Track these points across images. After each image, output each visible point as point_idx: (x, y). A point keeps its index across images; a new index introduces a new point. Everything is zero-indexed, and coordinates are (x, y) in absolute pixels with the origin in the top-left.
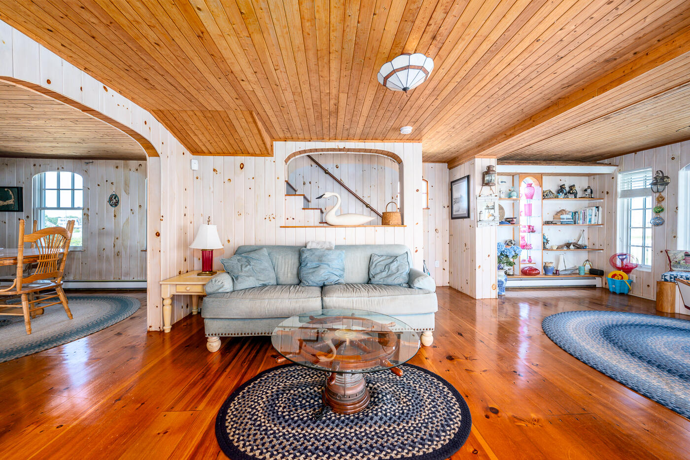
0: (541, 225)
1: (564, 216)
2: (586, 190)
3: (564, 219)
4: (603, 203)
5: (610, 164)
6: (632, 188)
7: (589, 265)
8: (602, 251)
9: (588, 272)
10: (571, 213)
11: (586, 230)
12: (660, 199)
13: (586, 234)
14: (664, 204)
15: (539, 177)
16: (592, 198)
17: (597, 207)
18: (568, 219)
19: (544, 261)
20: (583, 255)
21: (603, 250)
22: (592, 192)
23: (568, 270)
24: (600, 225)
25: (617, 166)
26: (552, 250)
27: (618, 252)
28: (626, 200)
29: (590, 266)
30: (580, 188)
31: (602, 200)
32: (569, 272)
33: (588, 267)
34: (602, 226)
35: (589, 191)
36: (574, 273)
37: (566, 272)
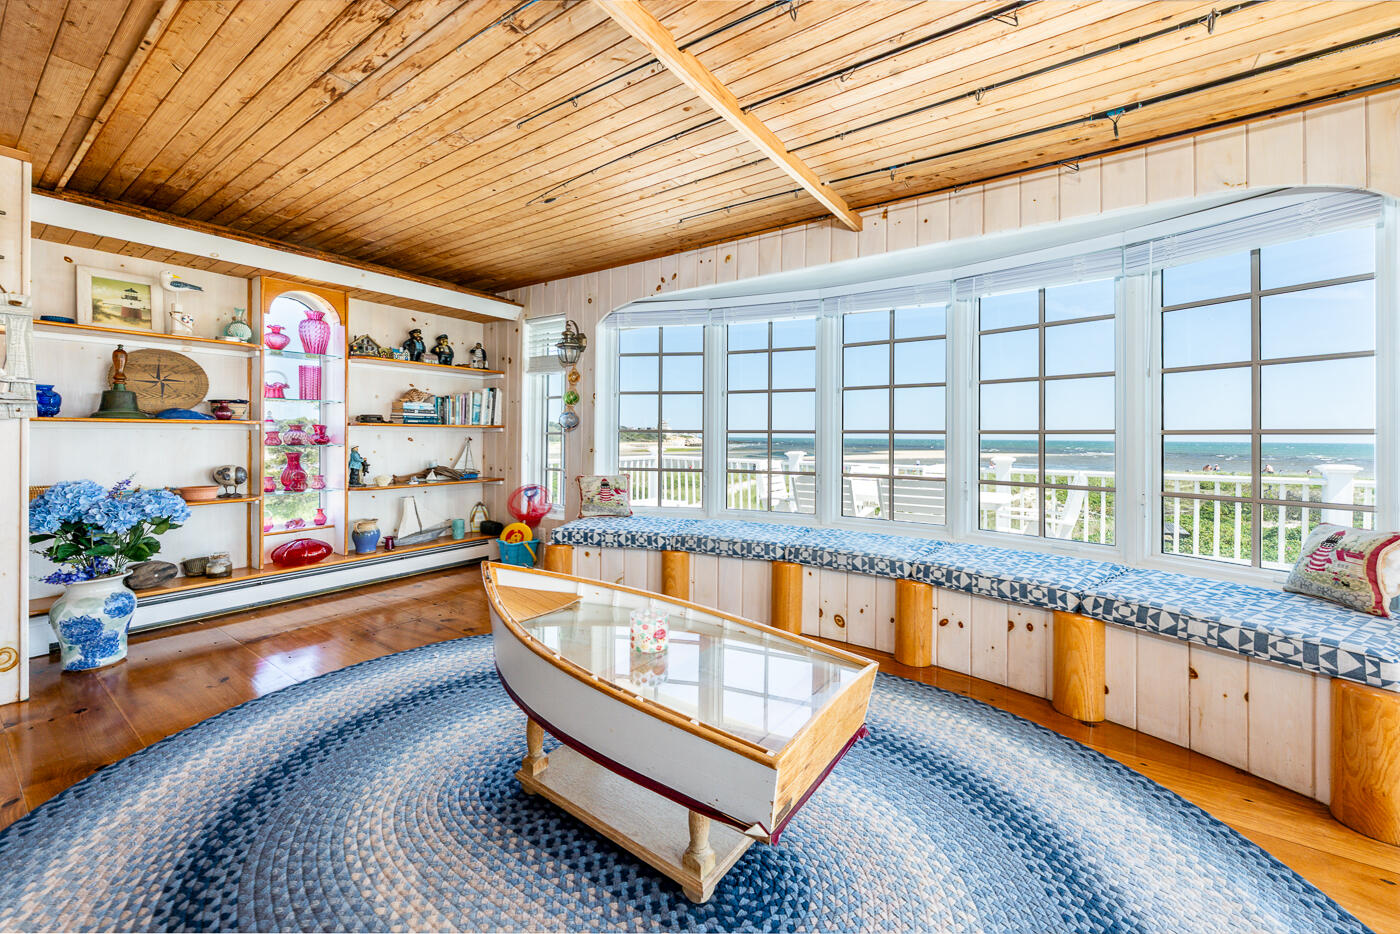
0: (343, 424)
1: (416, 405)
2: (473, 352)
3: (412, 411)
4: (504, 380)
5: (513, 301)
6: (550, 354)
7: (482, 514)
8: (501, 482)
9: (478, 530)
10: (434, 399)
11: (478, 438)
12: (574, 378)
13: (477, 447)
14: (579, 388)
15: (341, 296)
16: (484, 368)
17: (492, 390)
18: (425, 411)
19: (352, 517)
20: (473, 493)
21: (503, 480)
22: (484, 357)
23: (427, 531)
24: (499, 427)
25: (522, 306)
26: (377, 487)
27: (525, 482)
28: (539, 377)
29: (485, 515)
30: (465, 346)
31: (502, 376)
32: (429, 537)
33: (480, 518)
34: (502, 430)
35: (479, 353)
36: (444, 537)
37: (421, 538)
